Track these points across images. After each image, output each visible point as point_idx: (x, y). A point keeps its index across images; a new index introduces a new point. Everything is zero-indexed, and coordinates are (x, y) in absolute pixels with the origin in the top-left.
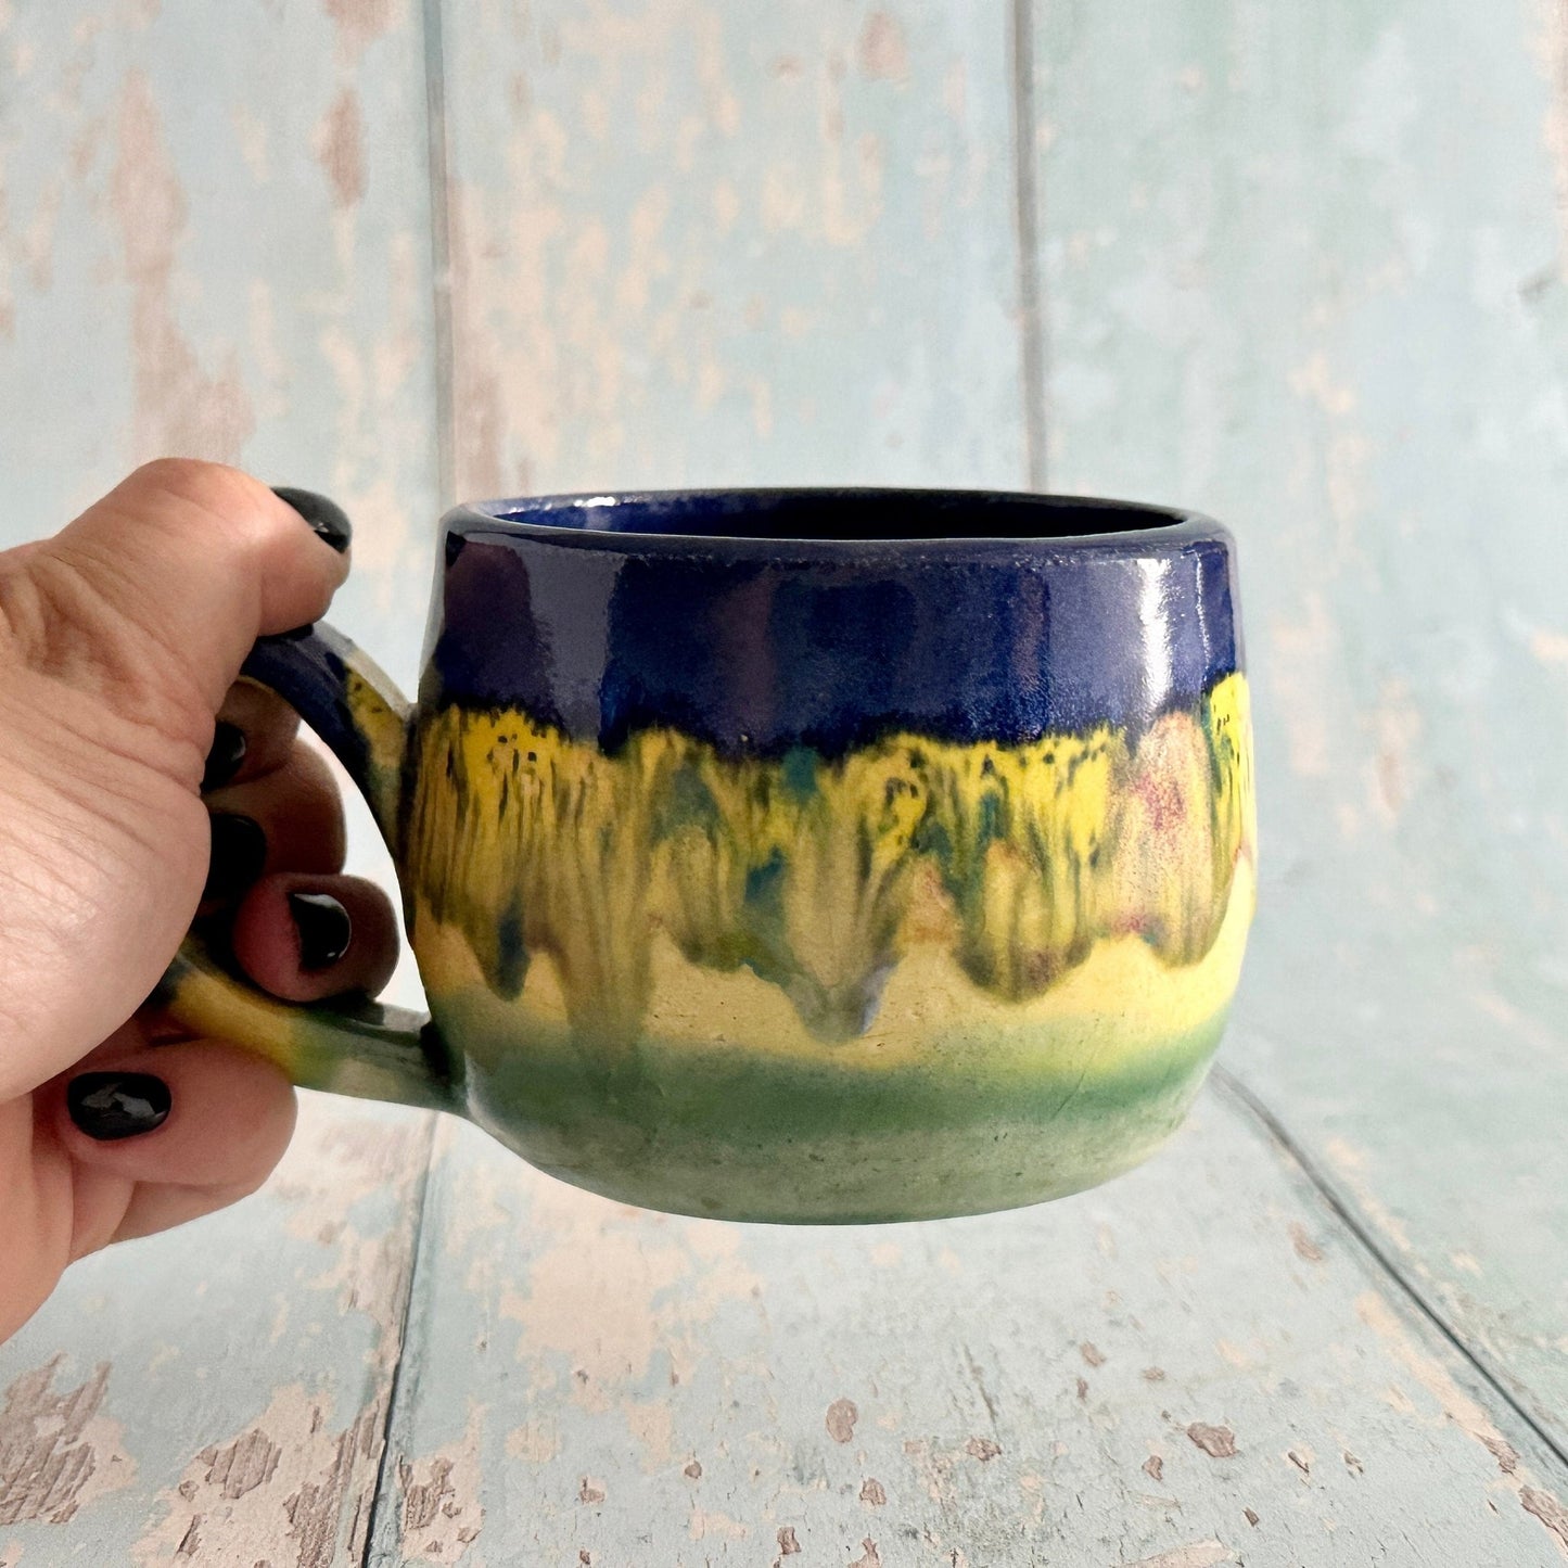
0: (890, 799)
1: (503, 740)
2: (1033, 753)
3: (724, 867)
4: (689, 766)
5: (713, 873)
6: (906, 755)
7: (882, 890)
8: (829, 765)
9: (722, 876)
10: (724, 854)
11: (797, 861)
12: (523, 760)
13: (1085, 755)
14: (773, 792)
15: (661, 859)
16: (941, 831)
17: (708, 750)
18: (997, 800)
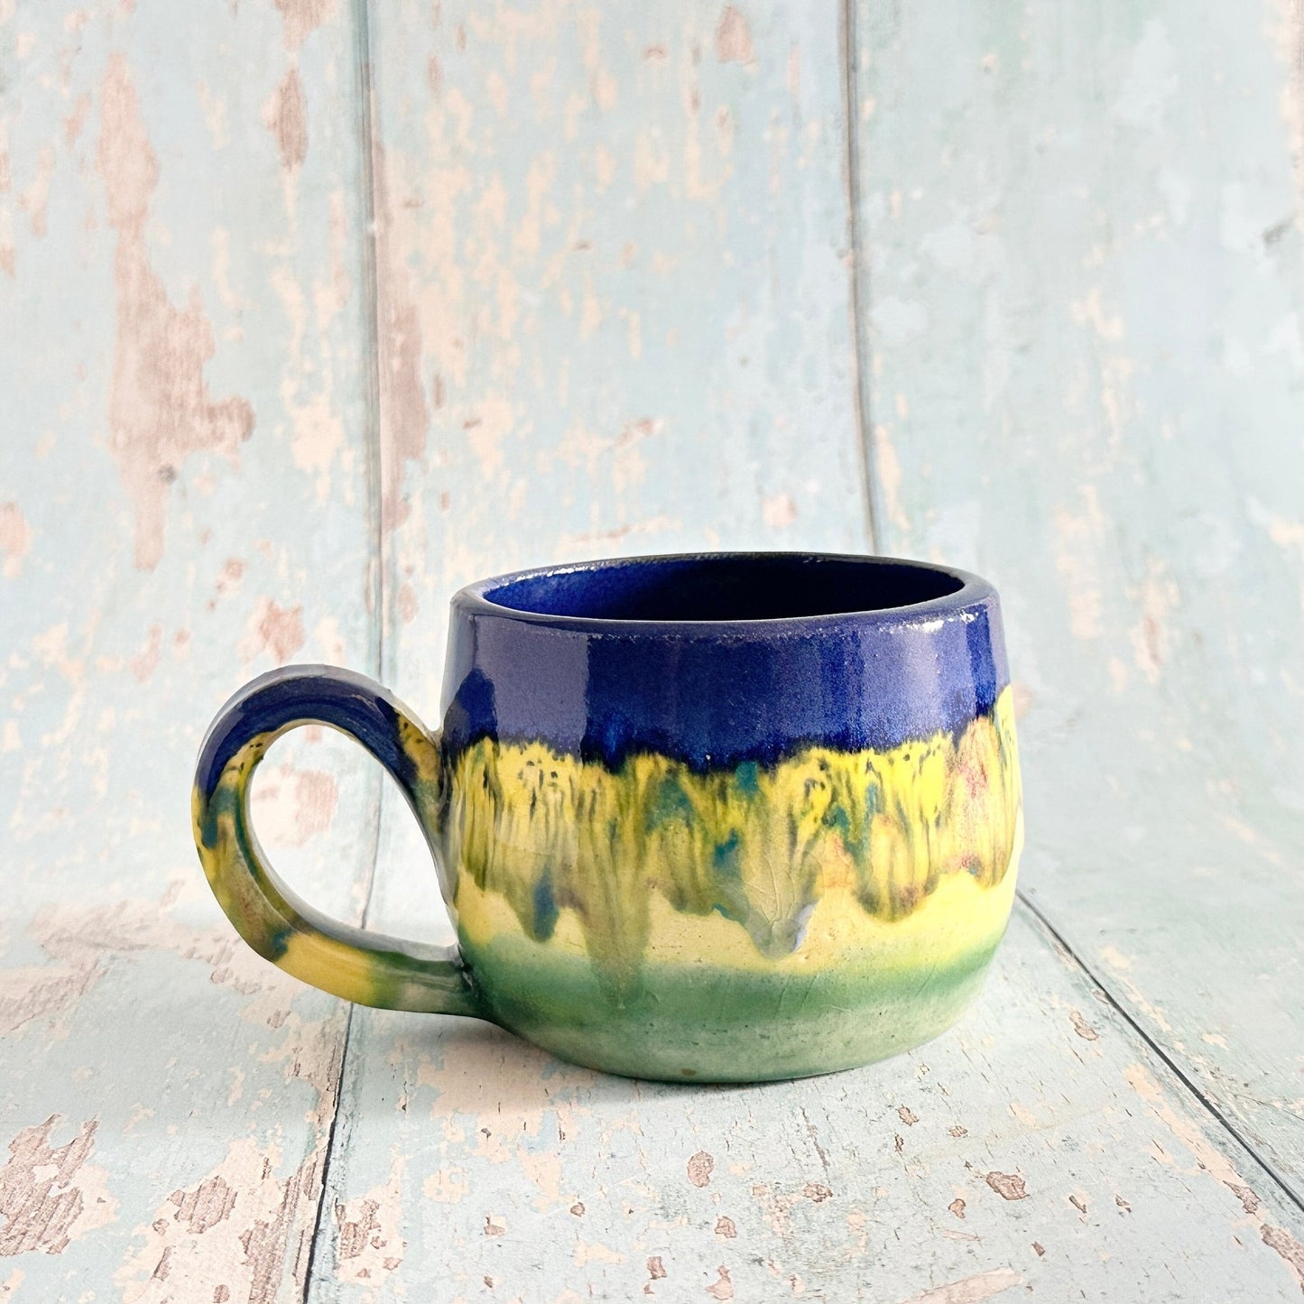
0: (807, 792)
1: (531, 763)
2: (897, 755)
3: (698, 845)
4: (670, 777)
5: (691, 850)
6: (817, 762)
7: (805, 854)
8: (767, 772)
9: (697, 852)
10: (698, 836)
11: (748, 838)
12: (548, 778)
13: (929, 753)
14: (730, 791)
15: (653, 842)
16: (841, 812)
17: (684, 766)
18: (876, 788)
